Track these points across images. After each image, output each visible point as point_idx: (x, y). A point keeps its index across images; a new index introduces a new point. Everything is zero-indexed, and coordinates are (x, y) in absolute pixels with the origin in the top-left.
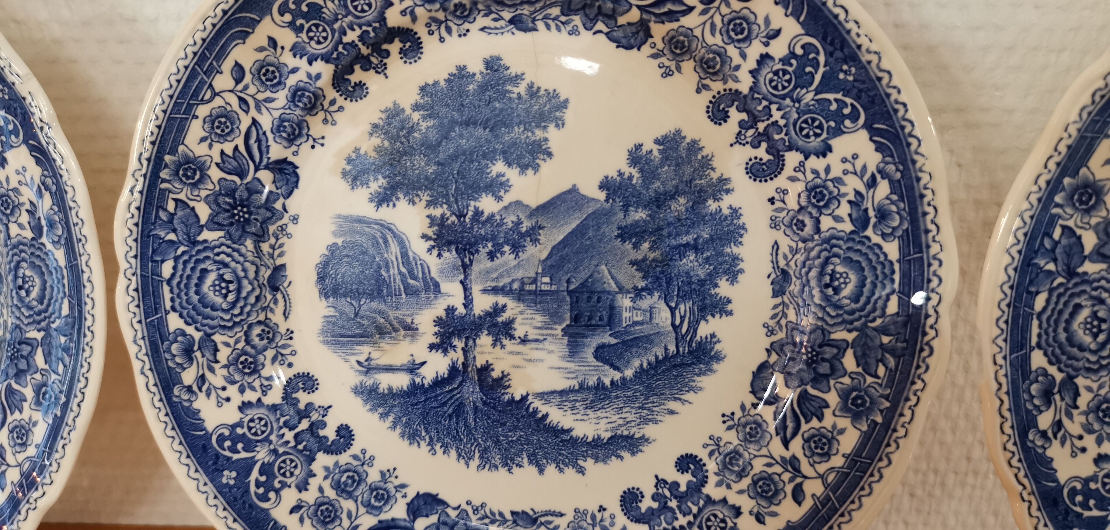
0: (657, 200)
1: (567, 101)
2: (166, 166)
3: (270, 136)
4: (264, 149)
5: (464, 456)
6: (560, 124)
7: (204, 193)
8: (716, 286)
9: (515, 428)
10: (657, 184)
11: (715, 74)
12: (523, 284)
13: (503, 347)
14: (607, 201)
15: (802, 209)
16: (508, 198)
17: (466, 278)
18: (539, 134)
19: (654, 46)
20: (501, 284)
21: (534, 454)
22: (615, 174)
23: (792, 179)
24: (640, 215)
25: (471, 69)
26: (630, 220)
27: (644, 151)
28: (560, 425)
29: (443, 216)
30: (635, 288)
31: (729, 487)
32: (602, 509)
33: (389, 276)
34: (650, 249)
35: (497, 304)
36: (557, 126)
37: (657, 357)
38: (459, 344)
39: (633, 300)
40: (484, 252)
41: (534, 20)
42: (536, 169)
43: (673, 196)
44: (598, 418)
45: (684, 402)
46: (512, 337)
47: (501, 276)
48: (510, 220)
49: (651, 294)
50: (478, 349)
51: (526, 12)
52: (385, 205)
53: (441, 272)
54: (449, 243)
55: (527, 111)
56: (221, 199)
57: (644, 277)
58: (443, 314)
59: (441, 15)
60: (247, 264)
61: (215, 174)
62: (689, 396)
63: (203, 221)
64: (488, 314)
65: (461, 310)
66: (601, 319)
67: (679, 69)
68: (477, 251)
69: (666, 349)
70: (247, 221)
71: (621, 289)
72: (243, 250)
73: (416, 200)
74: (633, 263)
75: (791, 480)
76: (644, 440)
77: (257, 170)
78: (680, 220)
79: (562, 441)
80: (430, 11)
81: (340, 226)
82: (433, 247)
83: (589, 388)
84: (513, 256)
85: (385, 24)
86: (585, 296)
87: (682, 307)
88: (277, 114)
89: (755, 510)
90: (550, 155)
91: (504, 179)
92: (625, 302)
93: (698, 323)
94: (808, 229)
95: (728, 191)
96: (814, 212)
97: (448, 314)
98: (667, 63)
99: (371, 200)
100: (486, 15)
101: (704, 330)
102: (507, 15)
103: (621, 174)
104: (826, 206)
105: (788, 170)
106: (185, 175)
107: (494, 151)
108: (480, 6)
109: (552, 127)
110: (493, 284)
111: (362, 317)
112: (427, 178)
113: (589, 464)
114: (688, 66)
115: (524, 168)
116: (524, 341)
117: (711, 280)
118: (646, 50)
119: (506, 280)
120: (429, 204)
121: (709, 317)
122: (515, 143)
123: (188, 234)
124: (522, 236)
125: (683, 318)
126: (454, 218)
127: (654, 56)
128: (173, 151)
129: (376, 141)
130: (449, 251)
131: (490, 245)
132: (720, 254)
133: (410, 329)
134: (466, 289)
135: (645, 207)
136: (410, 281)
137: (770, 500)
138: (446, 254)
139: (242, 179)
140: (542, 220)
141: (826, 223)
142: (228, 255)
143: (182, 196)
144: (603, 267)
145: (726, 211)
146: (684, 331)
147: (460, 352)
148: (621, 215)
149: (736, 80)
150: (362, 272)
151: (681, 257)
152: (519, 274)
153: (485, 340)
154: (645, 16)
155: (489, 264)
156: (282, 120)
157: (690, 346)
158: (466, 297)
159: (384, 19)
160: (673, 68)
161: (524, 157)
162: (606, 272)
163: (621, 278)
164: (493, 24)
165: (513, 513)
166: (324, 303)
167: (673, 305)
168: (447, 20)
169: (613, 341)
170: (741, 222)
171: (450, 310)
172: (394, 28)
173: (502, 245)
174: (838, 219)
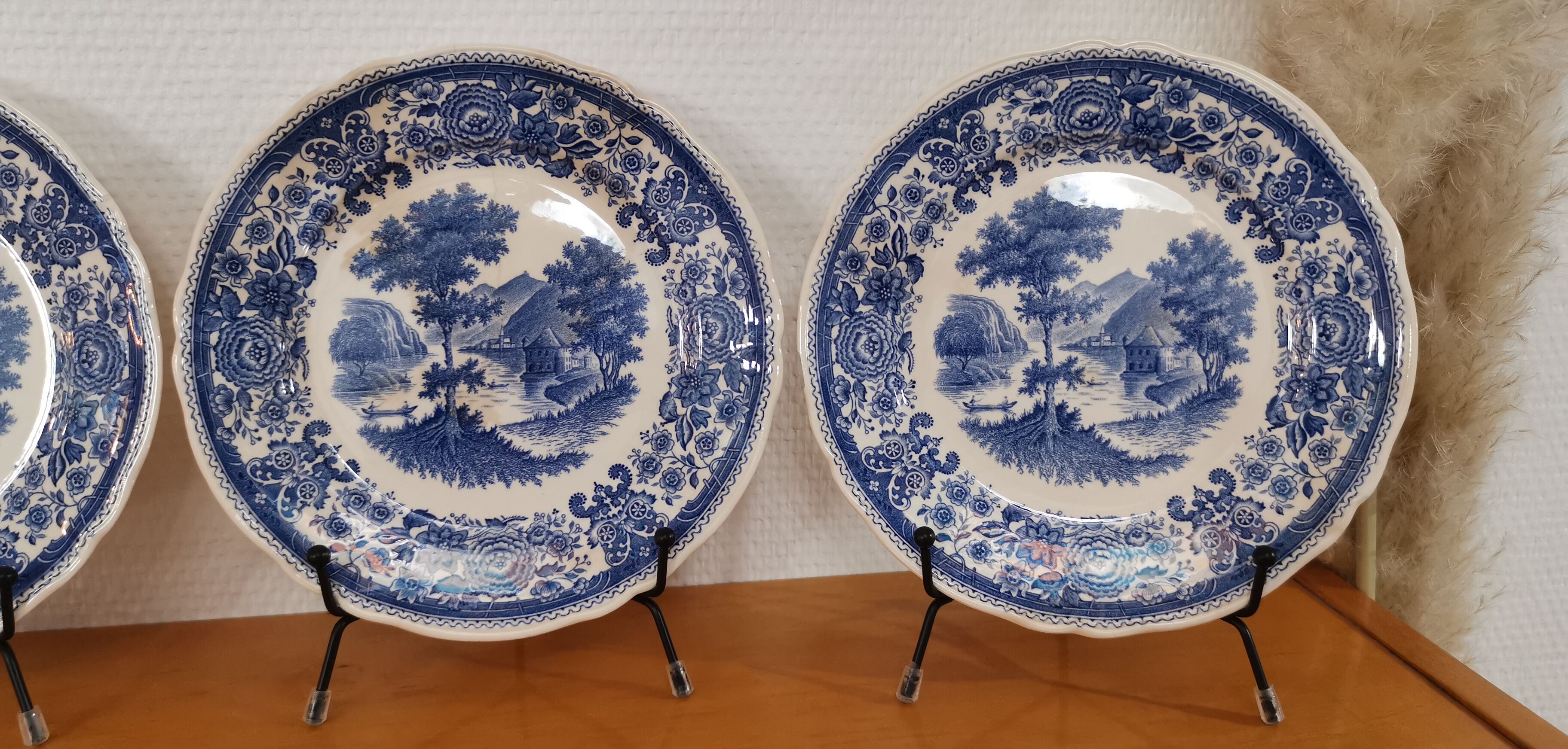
0: (585, 280)
1: (518, 213)
2: (216, 261)
3: (296, 239)
4: (291, 249)
5: (448, 478)
6: (513, 229)
7: (244, 282)
8: (630, 339)
9: (487, 453)
10: (585, 269)
11: (619, 193)
12: (490, 344)
13: (476, 392)
14: (549, 282)
15: (684, 281)
16: (477, 282)
17: (446, 341)
18: (499, 236)
19: (577, 175)
20: (473, 345)
21: (502, 473)
22: (554, 263)
23: (676, 262)
24: (574, 291)
25: (447, 192)
26: (566, 295)
27: (574, 246)
28: (521, 449)
29: (428, 296)
30: (573, 344)
31: (646, 482)
32: (555, 511)
33: (388, 343)
34: (582, 315)
35: (470, 360)
36: (511, 230)
37: (591, 394)
38: (442, 391)
39: (572, 353)
40: (460, 321)
41: (492, 158)
42: (497, 260)
43: (596, 277)
44: (550, 441)
45: (612, 425)
46: (483, 384)
47: (473, 339)
48: (479, 298)
49: (584, 347)
50: (457, 395)
51: (486, 152)
52: (384, 290)
53: (428, 337)
54: (434, 316)
55: (489, 219)
56: (257, 286)
57: (579, 336)
58: (429, 369)
59: (425, 155)
60: (276, 336)
61: (253, 267)
62: (615, 421)
63: (243, 302)
64: (464, 368)
65: (444, 366)
66: (549, 368)
67: (595, 190)
68: (455, 321)
69: (597, 387)
70: (277, 303)
71: (563, 345)
72: (273, 325)
73: (408, 285)
74: (570, 326)
75: (689, 471)
76: (585, 455)
77: (285, 264)
78: (602, 294)
79: (524, 461)
80: (417, 151)
81: (349, 307)
82: (421, 320)
83: (542, 419)
84: (482, 324)
85: (385, 160)
86: (537, 351)
87: (607, 355)
88: (302, 224)
89: (665, 497)
90: (507, 250)
91: (474, 268)
92: (566, 354)
93: (619, 367)
94: (689, 295)
95: (634, 273)
96: (691, 283)
97: (433, 369)
98: (587, 186)
99: (373, 287)
100: (458, 155)
101: (623, 372)
102: (473, 155)
103: (558, 263)
104: (699, 278)
105: (673, 257)
106: (230, 268)
107: (466, 249)
108: (453, 149)
109: (507, 231)
110: (468, 345)
111: (366, 375)
112: (416, 269)
113: (544, 477)
114: (601, 188)
115: (488, 260)
116: (492, 386)
117: (627, 335)
118: (572, 177)
119: (478, 342)
120: (418, 288)
121: (627, 362)
122: (481, 243)
123: (230, 313)
124: (488, 309)
125: (608, 364)
126: (437, 298)
127: (578, 182)
128: (222, 250)
129: (377, 244)
130: (433, 322)
131: (464, 316)
132: (631, 317)
133: (405, 382)
134: (447, 350)
135: (577, 285)
136: (404, 345)
137: (675, 487)
138: (431, 325)
139: (273, 271)
140: (503, 297)
141: (700, 290)
142: (262, 329)
143: (227, 284)
144: (549, 329)
145: (634, 287)
146: (609, 373)
147: (443, 399)
148: (560, 292)
149: (634, 196)
150: (366, 340)
151: (605, 319)
152: (487, 337)
153: (462, 387)
154: (569, 155)
155: (464, 330)
156: (305, 228)
157: (614, 384)
158: (447, 356)
159: (384, 157)
160: (591, 190)
161: (488, 252)
162: (551, 333)
163: (563, 337)
164: (463, 161)
165: (487, 520)
166: (336, 365)
167: (601, 354)
168: (429, 158)
169: (559, 383)
170: (645, 294)
171: (435, 366)
172: (391, 163)
173: (473, 316)
174: (707, 287)
